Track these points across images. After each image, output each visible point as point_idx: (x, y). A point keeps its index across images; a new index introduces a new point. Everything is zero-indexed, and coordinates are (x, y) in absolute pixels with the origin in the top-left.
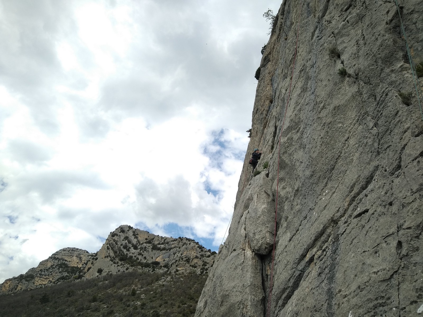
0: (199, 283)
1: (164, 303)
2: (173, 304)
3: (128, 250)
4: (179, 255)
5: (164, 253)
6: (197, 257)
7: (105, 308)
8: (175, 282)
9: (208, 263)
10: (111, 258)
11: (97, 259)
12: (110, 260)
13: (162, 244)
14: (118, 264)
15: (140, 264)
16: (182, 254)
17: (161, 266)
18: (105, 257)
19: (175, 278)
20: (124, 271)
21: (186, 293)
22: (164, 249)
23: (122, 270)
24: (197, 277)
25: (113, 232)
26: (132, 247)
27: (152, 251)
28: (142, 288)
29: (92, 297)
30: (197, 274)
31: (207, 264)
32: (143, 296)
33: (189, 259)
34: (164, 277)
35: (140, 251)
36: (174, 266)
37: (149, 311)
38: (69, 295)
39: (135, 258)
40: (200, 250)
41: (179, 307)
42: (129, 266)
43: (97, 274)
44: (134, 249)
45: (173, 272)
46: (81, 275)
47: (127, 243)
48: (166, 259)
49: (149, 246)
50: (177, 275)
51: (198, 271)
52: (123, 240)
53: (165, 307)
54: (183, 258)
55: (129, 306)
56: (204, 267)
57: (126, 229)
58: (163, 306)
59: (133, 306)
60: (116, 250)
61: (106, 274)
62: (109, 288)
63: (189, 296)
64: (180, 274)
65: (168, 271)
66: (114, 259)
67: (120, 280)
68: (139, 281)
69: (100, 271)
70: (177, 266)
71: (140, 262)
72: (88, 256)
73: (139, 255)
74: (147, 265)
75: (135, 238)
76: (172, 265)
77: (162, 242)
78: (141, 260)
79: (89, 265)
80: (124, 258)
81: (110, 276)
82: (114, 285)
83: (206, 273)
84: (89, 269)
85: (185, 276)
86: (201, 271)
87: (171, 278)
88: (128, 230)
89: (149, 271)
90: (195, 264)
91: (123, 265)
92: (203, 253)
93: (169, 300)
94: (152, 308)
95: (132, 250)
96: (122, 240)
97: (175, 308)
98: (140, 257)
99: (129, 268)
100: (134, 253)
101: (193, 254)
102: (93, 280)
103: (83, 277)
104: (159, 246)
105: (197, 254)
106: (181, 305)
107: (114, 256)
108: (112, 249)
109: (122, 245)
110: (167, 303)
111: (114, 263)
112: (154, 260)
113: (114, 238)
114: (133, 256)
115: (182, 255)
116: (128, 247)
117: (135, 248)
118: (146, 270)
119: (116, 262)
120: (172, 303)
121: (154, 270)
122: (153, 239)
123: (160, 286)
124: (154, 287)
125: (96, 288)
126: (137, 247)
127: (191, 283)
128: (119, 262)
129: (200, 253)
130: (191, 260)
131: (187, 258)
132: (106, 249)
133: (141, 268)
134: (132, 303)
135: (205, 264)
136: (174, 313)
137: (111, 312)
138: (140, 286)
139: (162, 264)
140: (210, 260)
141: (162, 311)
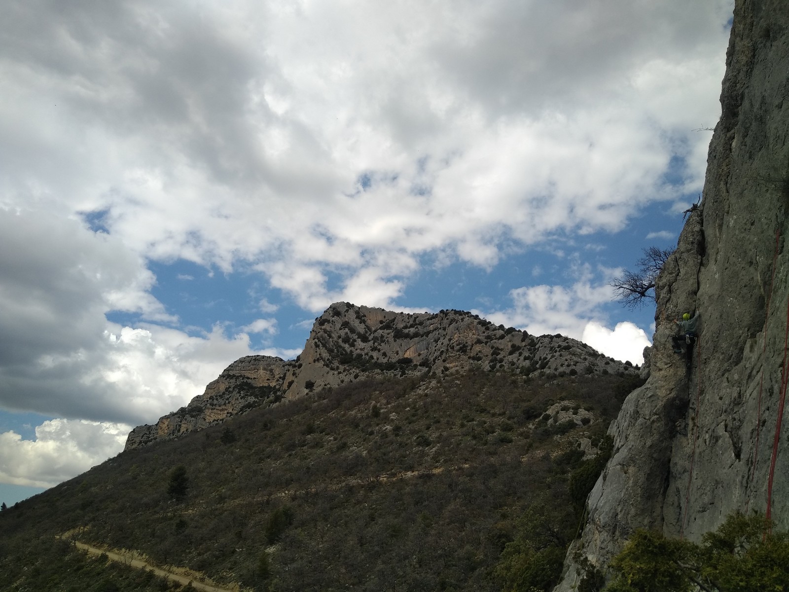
0: (491, 385)
1: (434, 423)
2: (451, 423)
3: (352, 345)
4: (446, 342)
5: (417, 342)
6: (479, 342)
7: (331, 440)
8: (445, 388)
9: (502, 350)
10: (324, 361)
11: (300, 366)
12: (324, 366)
13: (412, 326)
14: (339, 371)
15: (377, 365)
16: (450, 340)
17: (416, 366)
18: (314, 361)
19: (444, 381)
20: (351, 381)
21: (470, 403)
22: (416, 335)
23: (347, 379)
24: (485, 375)
25: (321, 317)
26: (358, 338)
27: (395, 341)
28: (388, 403)
29: (305, 427)
30: (485, 370)
31: (500, 351)
32: (393, 416)
33: (464, 346)
34: (424, 383)
35: (374, 344)
36: (439, 362)
37: (409, 438)
38: (265, 427)
39: (367, 358)
40: (484, 328)
41: (462, 426)
42: (358, 371)
43: (306, 391)
44: (361, 341)
45: (439, 372)
46: (279, 396)
47: (349, 333)
48: (422, 352)
49: (388, 334)
50: (447, 376)
51: (486, 366)
52: (340, 329)
53: (437, 429)
54: (453, 347)
55: (372, 433)
56: (495, 358)
57: (343, 310)
58: (433, 428)
59: (378, 433)
60: (331, 347)
61: (320, 389)
62: (333, 409)
63: (478, 408)
64: (452, 374)
65: (429, 371)
66: (331, 362)
67: (349, 396)
68: (381, 393)
69: (310, 385)
70: (444, 361)
71: (376, 362)
72: (284, 366)
73: (372, 350)
74: (390, 366)
75: (360, 323)
76: (434, 360)
77: (411, 322)
78: (378, 359)
79: (289, 377)
81: (327, 391)
82: (338, 404)
83: (501, 366)
84: (290, 384)
85: (462, 376)
86: (491, 364)
87: (438, 382)
88: (347, 311)
89: (395, 375)
90: (477, 354)
91: (349, 371)
92: (490, 333)
93: (441, 417)
94: (413, 432)
95: (360, 344)
96: (338, 328)
98: (375, 354)
99: (359, 374)
100: (364, 348)
101: (470, 337)
102: (301, 401)
103: (282, 399)
104: (406, 331)
105: (478, 335)
106: (466, 423)
107: (330, 358)
108: (324, 345)
109: (339, 337)
110: (439, 422)
111: (332, 369)
112: (400, 356)
113: (323, 327)
114: (363, 354)
115: (452, 342)
116: (351, 340)
117: (365, 339)
118: (390, 374)
119: (336, 367)
120: (448, 421)
121: (403, 373)
122: (394, 320)
123: (420, 398)
124: (411, 400)
125: (308, 412)
126: (368, 338)
127: (477, 386)
128: (340, 366)
129: (484, 333)
130: (469, 348)
131: (461, 346)
132: (314, 346)
133: (380, 371)
134: (377, 428)
135: (496, 351)
136: (456, 436)
137: (344, 447)
138: (384, 401)
139: (417, 361)
140: (505, 344)
141: (433, 435)
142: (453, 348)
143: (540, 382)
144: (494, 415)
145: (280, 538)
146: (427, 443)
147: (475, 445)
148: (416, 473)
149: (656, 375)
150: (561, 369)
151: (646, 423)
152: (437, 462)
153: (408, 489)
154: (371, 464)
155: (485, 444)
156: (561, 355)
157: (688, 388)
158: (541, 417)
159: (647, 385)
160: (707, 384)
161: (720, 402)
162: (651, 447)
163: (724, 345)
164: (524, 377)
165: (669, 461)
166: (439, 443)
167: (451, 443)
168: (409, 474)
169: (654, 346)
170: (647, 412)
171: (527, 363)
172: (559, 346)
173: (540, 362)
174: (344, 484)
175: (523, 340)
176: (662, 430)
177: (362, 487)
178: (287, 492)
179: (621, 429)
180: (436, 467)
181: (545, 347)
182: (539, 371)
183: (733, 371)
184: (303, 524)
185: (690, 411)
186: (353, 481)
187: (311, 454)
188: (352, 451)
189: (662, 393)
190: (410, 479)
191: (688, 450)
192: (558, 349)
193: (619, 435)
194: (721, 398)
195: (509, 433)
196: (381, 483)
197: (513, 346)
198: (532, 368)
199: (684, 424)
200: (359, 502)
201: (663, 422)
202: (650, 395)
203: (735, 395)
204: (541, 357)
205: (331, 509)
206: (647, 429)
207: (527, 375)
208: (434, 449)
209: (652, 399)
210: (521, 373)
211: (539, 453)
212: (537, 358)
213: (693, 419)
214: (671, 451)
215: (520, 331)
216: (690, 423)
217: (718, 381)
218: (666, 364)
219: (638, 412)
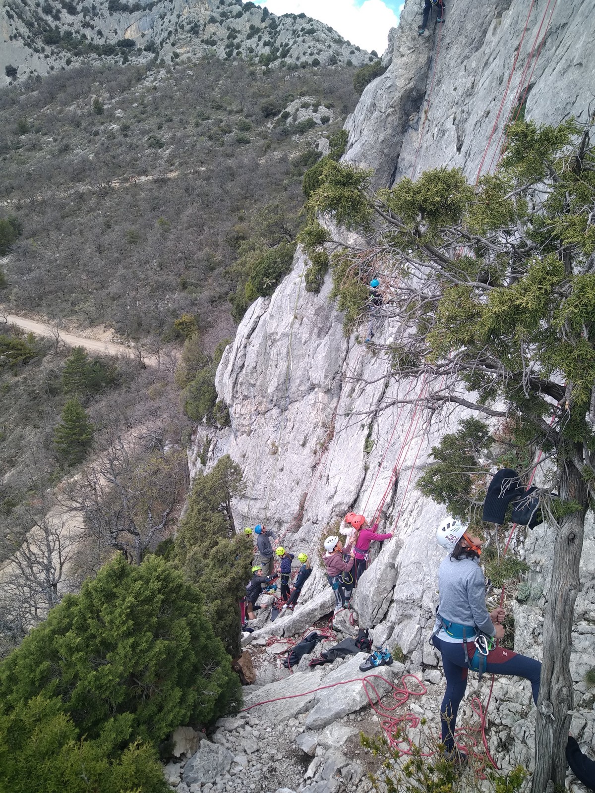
0: (227, 77)
1: (166, 121)
2: (184, 121)
3: (57, 18)
4: (174, 19)
5: (138, 17)
6: (213, 20)
7: (50, 142)
9: (239, 32)
10: (23, 38)
12: (25, 45)
14: (46, 53)
15: (93, 48)
16: (179, 16)
17: (140, 50)
18: (11, 38)
19: (174, 71)
20: (63, 68)
21: (204, 98)
23: (58, 65)
24: (220, 64)
26: (63, 7)
27: (111, 15)
28: (111, 98)
29: (16, 126)
30: (220, 58)
31: (237, 34)
32: (119, 113)
33: (196, 26)
34: (152, 73)
35: (85, 18)
36: (167, 46)
37: (140, 139)
39: (79, 37)
41: (197, 125)
42: (69, 55)
43: (9, 79)
44: (68, 13)
45: (168, 59)
48: (146, 32)
50: (178, 64)
51: (221, 52)
53: (170, 128)
55: (96, 134)
56: (231, 42)
58: (165, 127)
59: (104, 132)
60: (30, 19)
61: (25, 77)
62: (46, 104)
63: (214, 104)
64: (183, 62)
65: (156, 58)
66: (33, 41)
67: (63, 87)
68: (102, 84)
69: (11, 72)
70: (173, 45)
71: (91, 44)
73: (84, 26)
74: (109, 50)
76: (161, 44)
78: (92, 39)
80: (53, 38)
81: (35, 82)
82: (52, 98)
83: (238, 54)
85: (195, 65)
86: (227, 50)
87: (167, 73)
89: (116, 62)
90: (211, 37)
91: (58, 54)
92: (226, 9)
93: (174, 114)
94: (144, 132)
95: (66, 16)
97: (191, 129)
98: (88, 32)
99: (72, 59)
100: (73, 23)
101: (203, 13)
102: (6, 92)
105: (212, 11)
106: (201, 122)
107: (31, 35)
108: (20, 16)
109: (38, 5)
110: (171, 121)
111: (36, 51)
112: (120, 37)
114: (73, 31)
115: (181, 19)
116: (54, 11)
117: (72, 10)
118: (110, 60)
119: (40, 48)
120: (181, 119)
121: (126, 60)
123: (148, 91)
124: (137, 94)
125: (16, 107)
126: (75, 9)
127: (212, 78)
128: (46, 47)
129: (218, 8)
131: (192, 25)
132: (6, 17)
133: (97, 57)
134: (102, 127)
135: (233, 34)
136: (190, 136)
137: (66, 149)
138: (107, 95)
139: (141, 44)
140: (242, 24)
141: (165, 135)
142: (182, 27)
143: (281, 74)
144: (230, 112)
145: (12, 250)
146: (160, 145)
147: (212, 146)
148: (150, 178)
149: (398, 61)
150: (303, 59)
151: (381, 116)
152: (172, 165)
153: (143, 195)
154: (100, 168)
155: (222, 145)
156: (304, 41)
157: (427, 77)
158: (280, 116)
159: (387, 74)
160: (445, 73)
161: (454, 93)
162: (383, 142)
163: (469, 26)
164: (264, 67)
165: (398, 156)
166: (172, 144)
167: (186, 144)
168: (143, 179)
169: (401, 27)
170: (384, 105)
171: (267, 50)
172: (303, 29)
173: (281, 49)
174: (73, 190)
175: (263, 20)
176: (396, 124)
177: (94, 193)
178: (9, 201)
179: (356, 123)
180: (172, 171)
181: (287, 30)
182: (280, 60)
183: (471, 58)
184: (34, 234)
185: (425, 103)
186: (83, 188)
187: (29, 158)
188: (77, 155)
189: (401, 83)
190: (144, 184)
191: (416, 145)
192: (301, 33)
193: (354, 130)
194: (455, 89)
195: (247, 133)
196: (113, 189)
197: (252, 27)
198: (272, 56)
199: (417, 117)
200: (91, 210)
201: (397, 116)
202: (389, 85)
203: (469, 85)
204: (282, 43)
205: (63, 217)
206: (382, 122)
207: (267, 65)
208: (168, 151)
209: (391, 89)
210: (260, 62)
211: (277, 155)
212: (278, 44)
213: (426, 112)
214: (401, 147)
215: (259, 7)
216: (423, 116)
217: (456, 70)
218: (409, 49)
219: (375, 104)
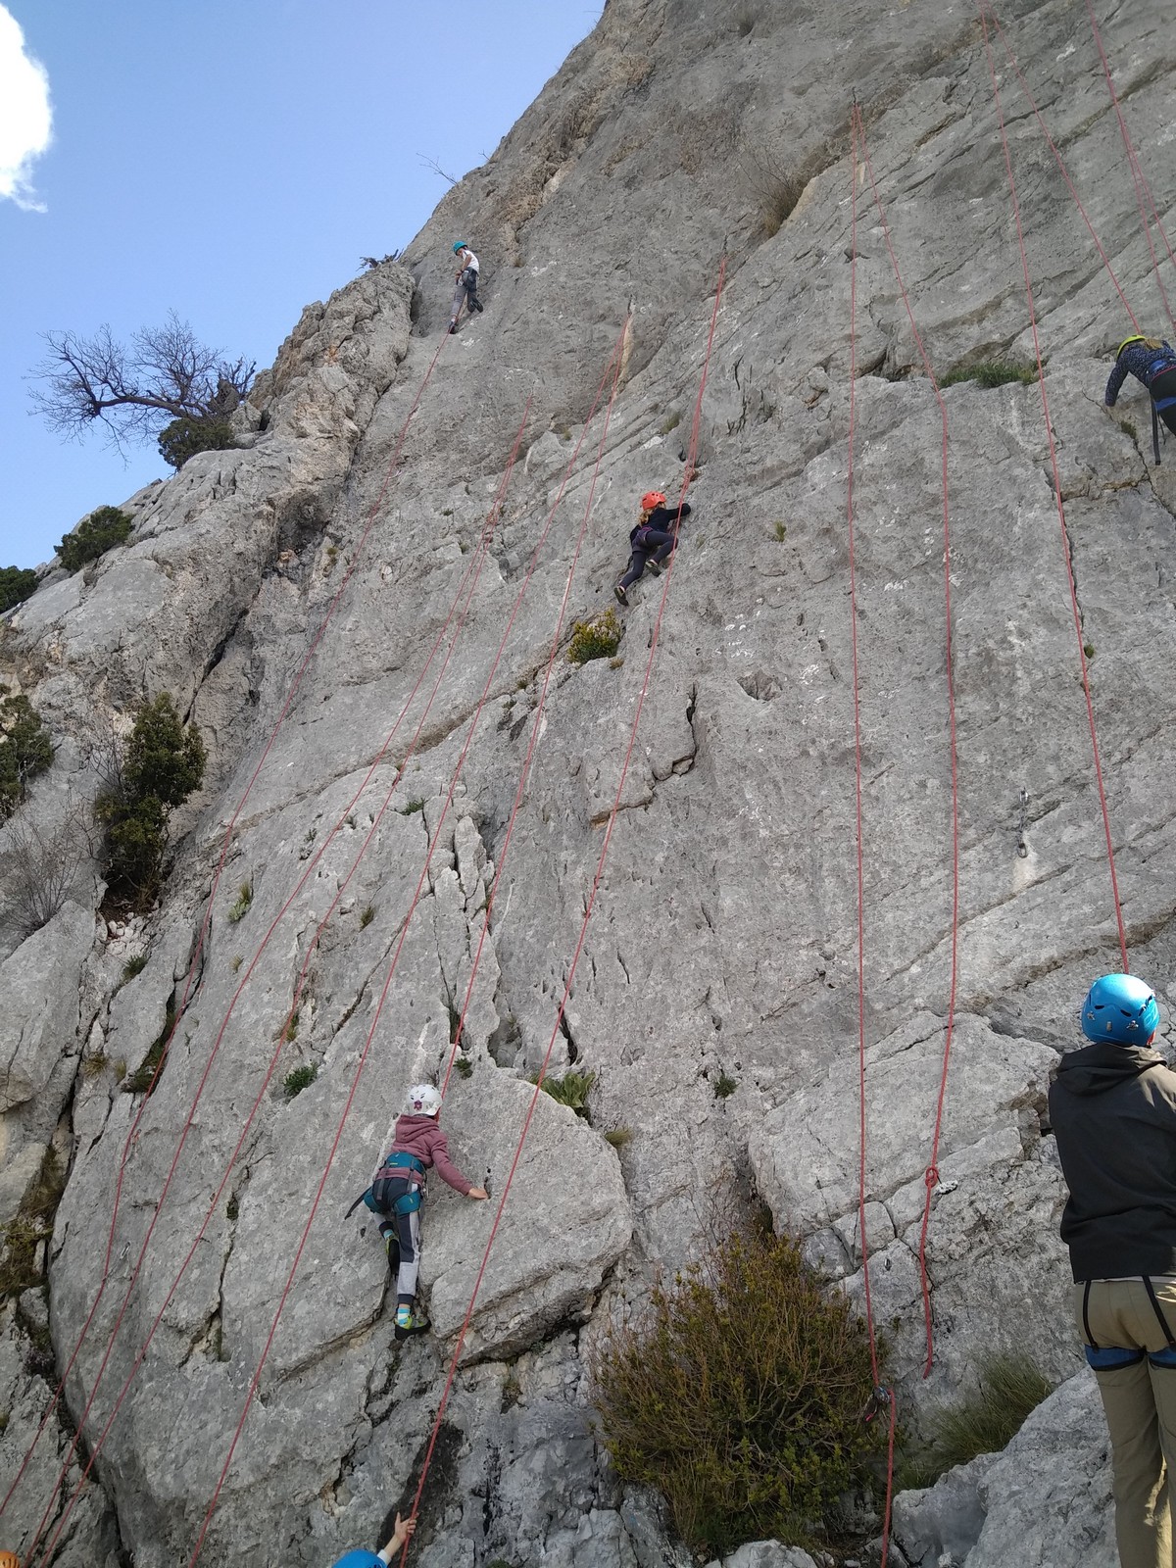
149: (290, 441)
157: (336, 499)
160: (399, 495)
161: (445, 518)
162: (238, 556)
163: (471, 438)
165: (245, 612)
170: (253, 492)
176: (264, 543)
183: (481, 481)
185: (326, 539)
189: (301, 473)
199: (295, 561)
201: (270, 531)
203: (492, 508)
206: (244, 520)
209: (275, 473)
213: (332, 552)
214: (255, 597)
216: (323, 558)
218: (321, 431)
